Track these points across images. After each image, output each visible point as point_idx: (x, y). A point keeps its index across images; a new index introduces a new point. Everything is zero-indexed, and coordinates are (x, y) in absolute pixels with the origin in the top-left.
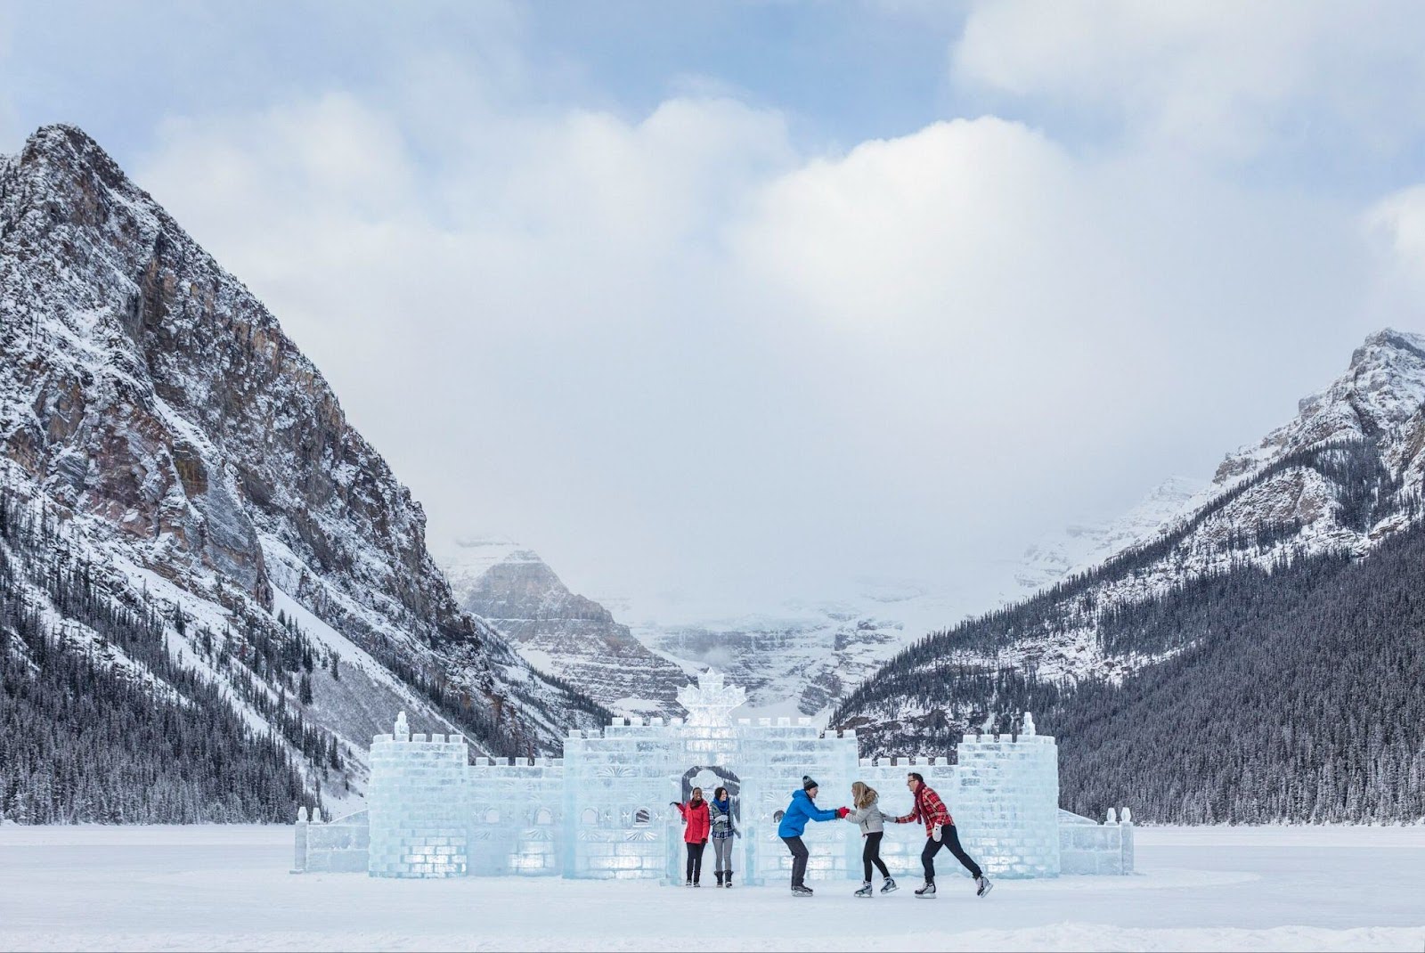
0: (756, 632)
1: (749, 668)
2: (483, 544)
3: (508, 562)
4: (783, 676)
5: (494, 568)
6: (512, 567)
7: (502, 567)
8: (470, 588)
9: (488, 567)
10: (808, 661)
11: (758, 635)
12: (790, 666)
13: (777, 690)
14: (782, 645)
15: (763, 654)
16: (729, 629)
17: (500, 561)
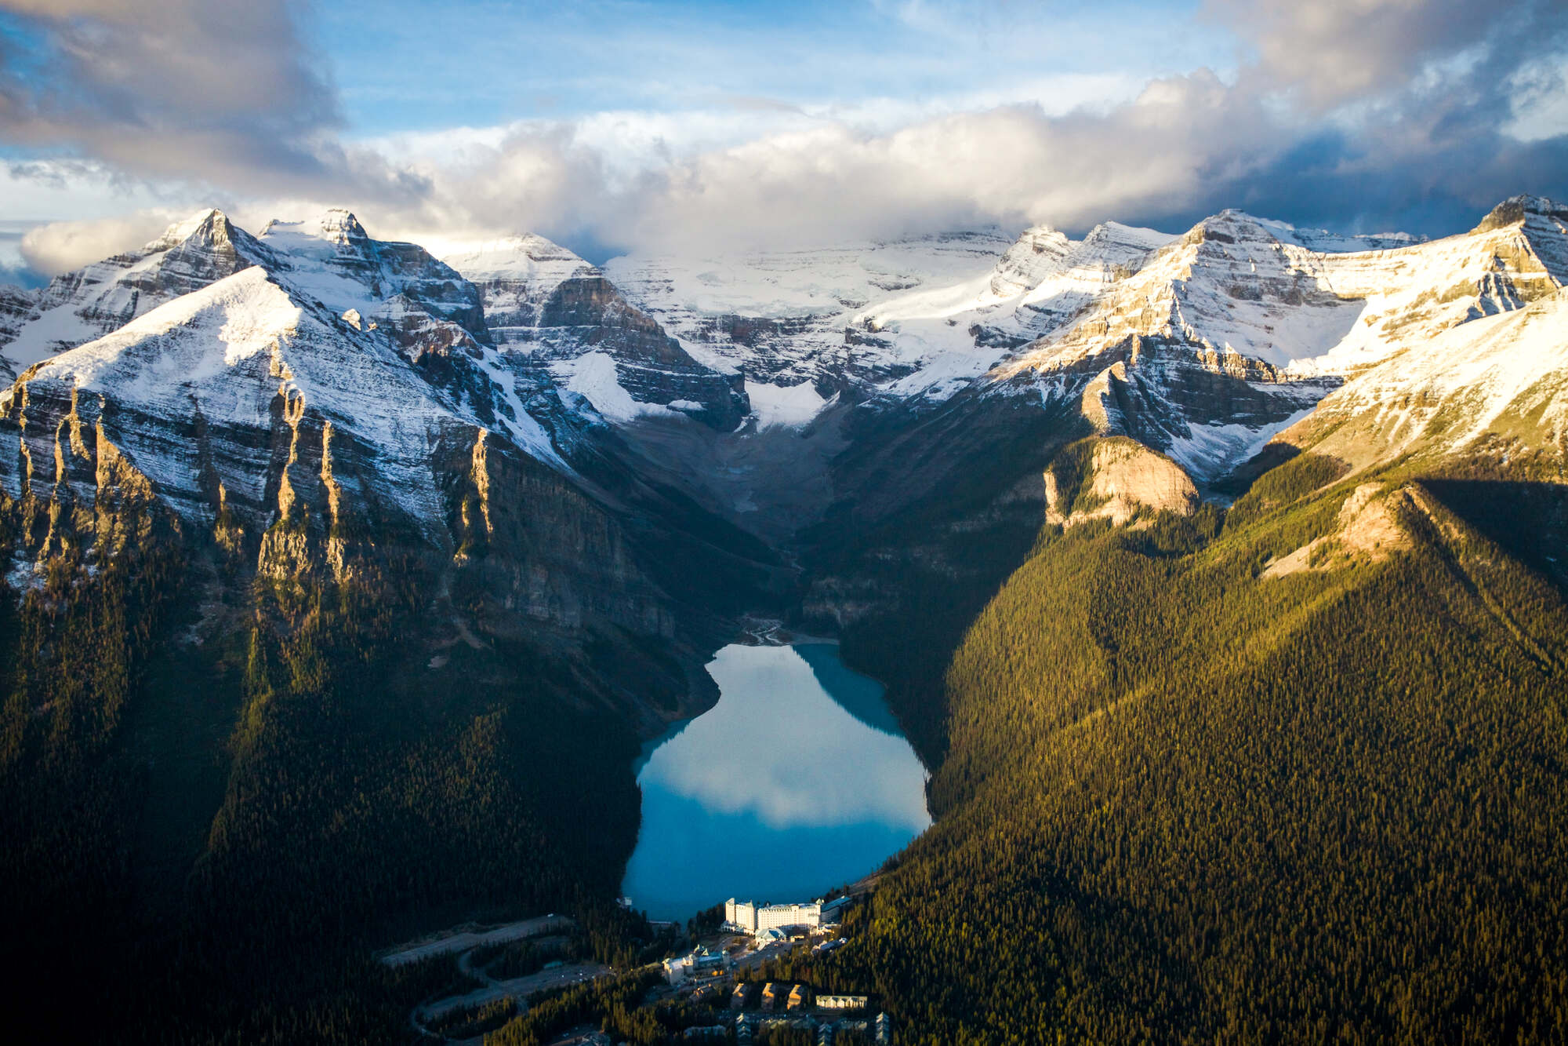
0: (780, 318)
1: (776, 350)
2: (552, 259)
3: (575, 277)
4: (803, 359)
5: (564, 284)
6: (578, 281)
7: (571, 282)
8: (545, 301)
9: (560, 282)
10: (824, 346)
11: (782, 321)
12: (809, 350)
13: (798, 371)
14: (801, 331)
15: (786, 338)
16: (758, 315)
17: (567, 277)
